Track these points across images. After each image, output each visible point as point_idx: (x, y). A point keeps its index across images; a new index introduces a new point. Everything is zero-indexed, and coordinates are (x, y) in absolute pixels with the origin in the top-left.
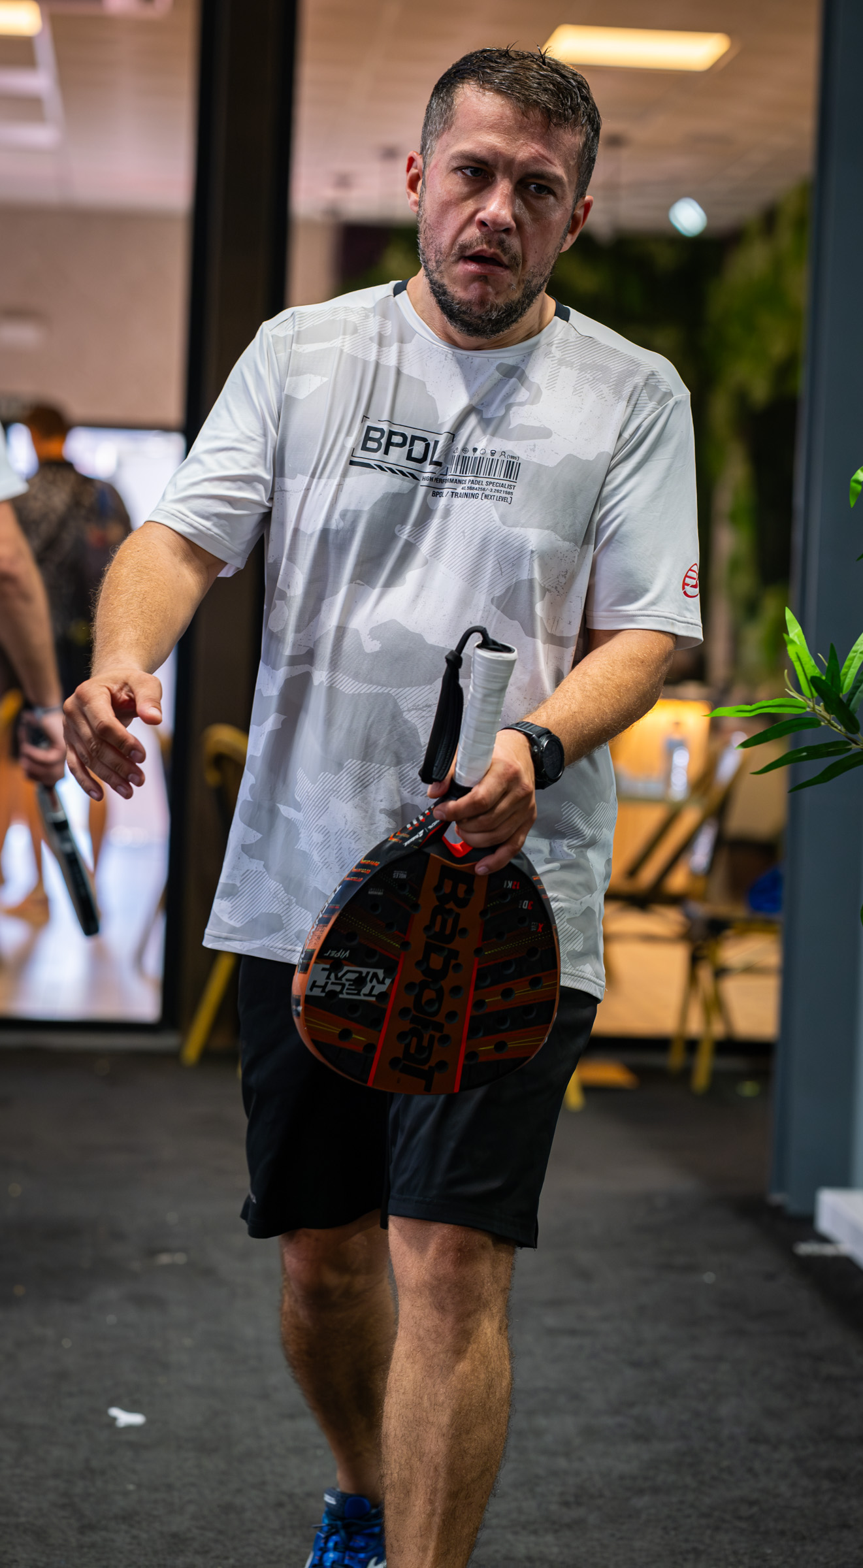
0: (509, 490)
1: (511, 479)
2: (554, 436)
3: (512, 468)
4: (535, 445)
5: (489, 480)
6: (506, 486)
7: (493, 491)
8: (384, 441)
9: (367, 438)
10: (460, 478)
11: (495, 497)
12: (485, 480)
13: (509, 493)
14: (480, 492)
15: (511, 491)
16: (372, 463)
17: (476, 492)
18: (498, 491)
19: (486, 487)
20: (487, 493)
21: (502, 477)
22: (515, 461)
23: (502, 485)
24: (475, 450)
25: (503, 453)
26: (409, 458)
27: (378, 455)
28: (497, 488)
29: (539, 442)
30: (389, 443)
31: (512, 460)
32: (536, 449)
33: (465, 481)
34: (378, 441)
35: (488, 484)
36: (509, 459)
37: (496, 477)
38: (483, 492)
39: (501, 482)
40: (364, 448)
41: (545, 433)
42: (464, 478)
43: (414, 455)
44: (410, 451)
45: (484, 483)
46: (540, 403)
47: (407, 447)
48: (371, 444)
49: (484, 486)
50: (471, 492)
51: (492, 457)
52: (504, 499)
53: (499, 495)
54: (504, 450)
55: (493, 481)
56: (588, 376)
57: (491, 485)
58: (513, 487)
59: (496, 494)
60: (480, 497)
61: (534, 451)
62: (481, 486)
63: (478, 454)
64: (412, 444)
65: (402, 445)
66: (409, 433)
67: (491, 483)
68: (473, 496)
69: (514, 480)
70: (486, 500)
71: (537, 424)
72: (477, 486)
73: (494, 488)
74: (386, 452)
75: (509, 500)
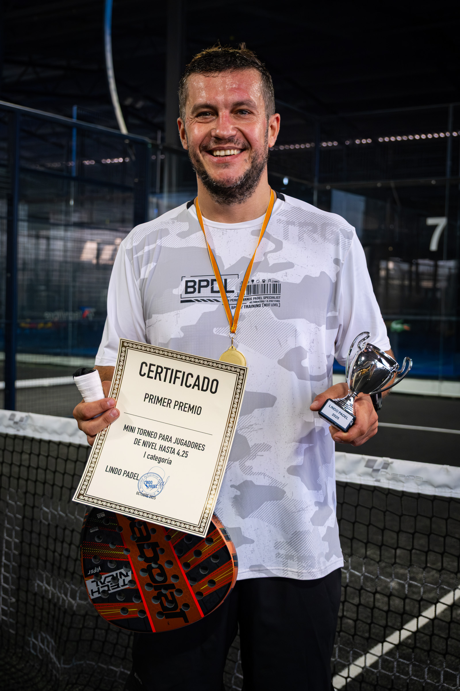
0: (277, 299)
1: (277, 293)
2: (295, 266)
3: (276, 287)
4: (286, 273)
5: (265, 296)
6: (275, 298)
7: (269, 301)
8: (197, 287)
9: (187, 287)
10: (248, 297)
11: (270, 305)
12: (262, 296)
13: (278, 301)
14: (261, 303)
15: (278, 300)
16: (192, 299)
17: (259, 303)
18: (271, 301)
19: (264, 300)
20: (265, 303)
21: (272, 293)
22: (277, 283)
23: (273, 298)
24: (253, 281)
25: (270, 280)
26: (213, 291)
27: (196, 294)
28: (271, 299)
29: (288, 271)
30: (200, 287)
31: (276, 283)
32: (287, 275)
33: (251, 298)
34: (193, 287)
35: (265, 298)
36: (274, 283)
37: (268, 293)
38: (263, 303)
39: (272, 296)
40: (187, 292)
41: (290, 265)
42: (249, 297)
43: (215, 289)
44: (212, 288)
45: (263, 298)
46: (283, 249)
47: (210, 287)
48: (190, 290)
49: (263, 300)
50: (256, 304)
51: (263, 284)
52: (275, 305)
53: (272, 303)
54: (270, 278)
55: (267, 296)
56: (305, 229)
57: (267, 298)
58: (279, 297)
59: (271, 303)
60: (262, 306)
61: (287, 276)
62: (261, 300)
63: (255, 282)
64: (212, 284)
65: (206, 286)
66: (209, 279)
67: (266, 297)
68: (257, 306)
69: (279, 294)
70: (266, 307)
71: (285, 261)
72: (258, 300)
73: (268, 300)
74: (199, 292)
75: (278, 305)
